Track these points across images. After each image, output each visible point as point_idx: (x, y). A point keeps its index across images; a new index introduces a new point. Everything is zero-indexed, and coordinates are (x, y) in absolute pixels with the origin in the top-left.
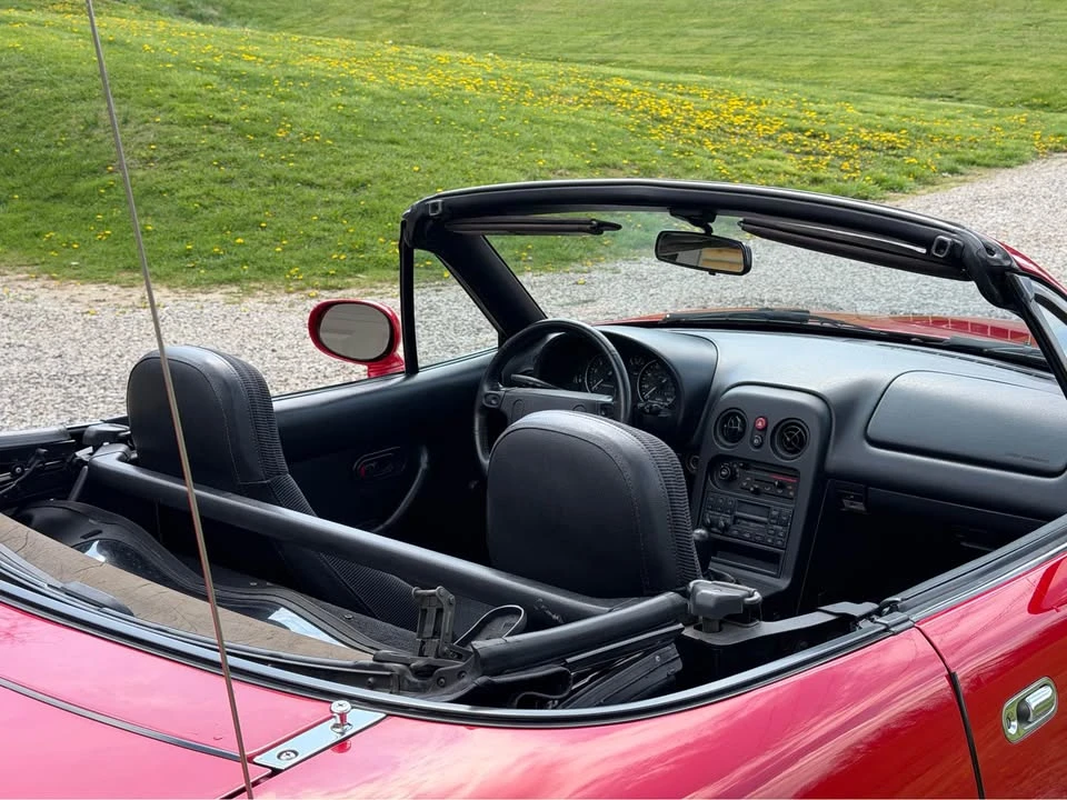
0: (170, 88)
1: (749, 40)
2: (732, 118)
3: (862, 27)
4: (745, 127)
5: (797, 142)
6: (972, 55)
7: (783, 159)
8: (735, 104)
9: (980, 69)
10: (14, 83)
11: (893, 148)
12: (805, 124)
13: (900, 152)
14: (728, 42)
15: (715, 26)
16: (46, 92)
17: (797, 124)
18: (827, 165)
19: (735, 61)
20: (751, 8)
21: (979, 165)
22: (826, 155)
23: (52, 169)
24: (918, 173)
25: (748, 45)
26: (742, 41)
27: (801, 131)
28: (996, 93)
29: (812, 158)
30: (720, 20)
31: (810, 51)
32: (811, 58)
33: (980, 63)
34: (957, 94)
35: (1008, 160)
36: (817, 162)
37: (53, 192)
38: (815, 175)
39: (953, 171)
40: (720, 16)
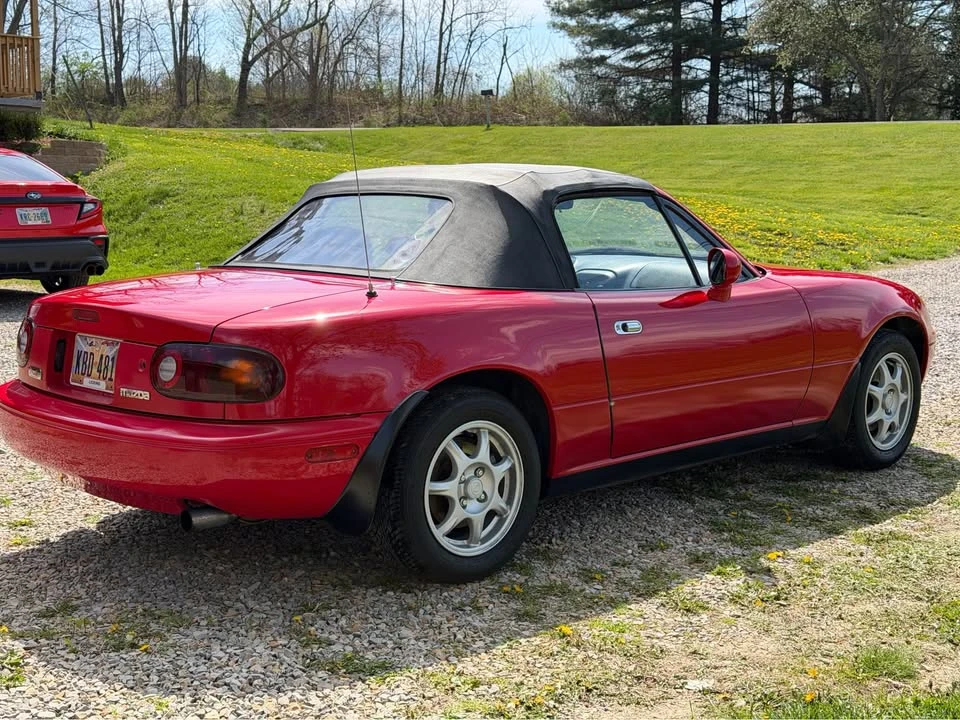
0: (293, 189)
1: (754, 169)
2: (715, 220)
3: (849, 159)
4: (724, 226)
5: (763, 238)
6: (939, 182)
7: (748, 248)
8: (722, 210)
9: (943, 193)
10: (185, 185)
11: (842, 244)
12: (773, 225)
13: (846, 247)
14: (737, 169)
15: (728, 158)
16: (207, 191)
17: (769, 225)
18: (783, 253)
19: (739, 185)
20: (758, 144)
21: (908, 257)
22: (785, 246)
23: (211, 242)
24: (854, 261)
25: (752, 173)
26: (746, 169)
27: (770, 230)
28: (953, 212)
29: (772, 248)
30: (732, 153)
31: (804, 177)
32: (803, 183)
33: (944, 188)
34: (920, 211)
35: (933, 255)
36: (776, 251)
37: (212, 256)
38: (772, 259)
39: (885, 261)
40: (731, 149)
